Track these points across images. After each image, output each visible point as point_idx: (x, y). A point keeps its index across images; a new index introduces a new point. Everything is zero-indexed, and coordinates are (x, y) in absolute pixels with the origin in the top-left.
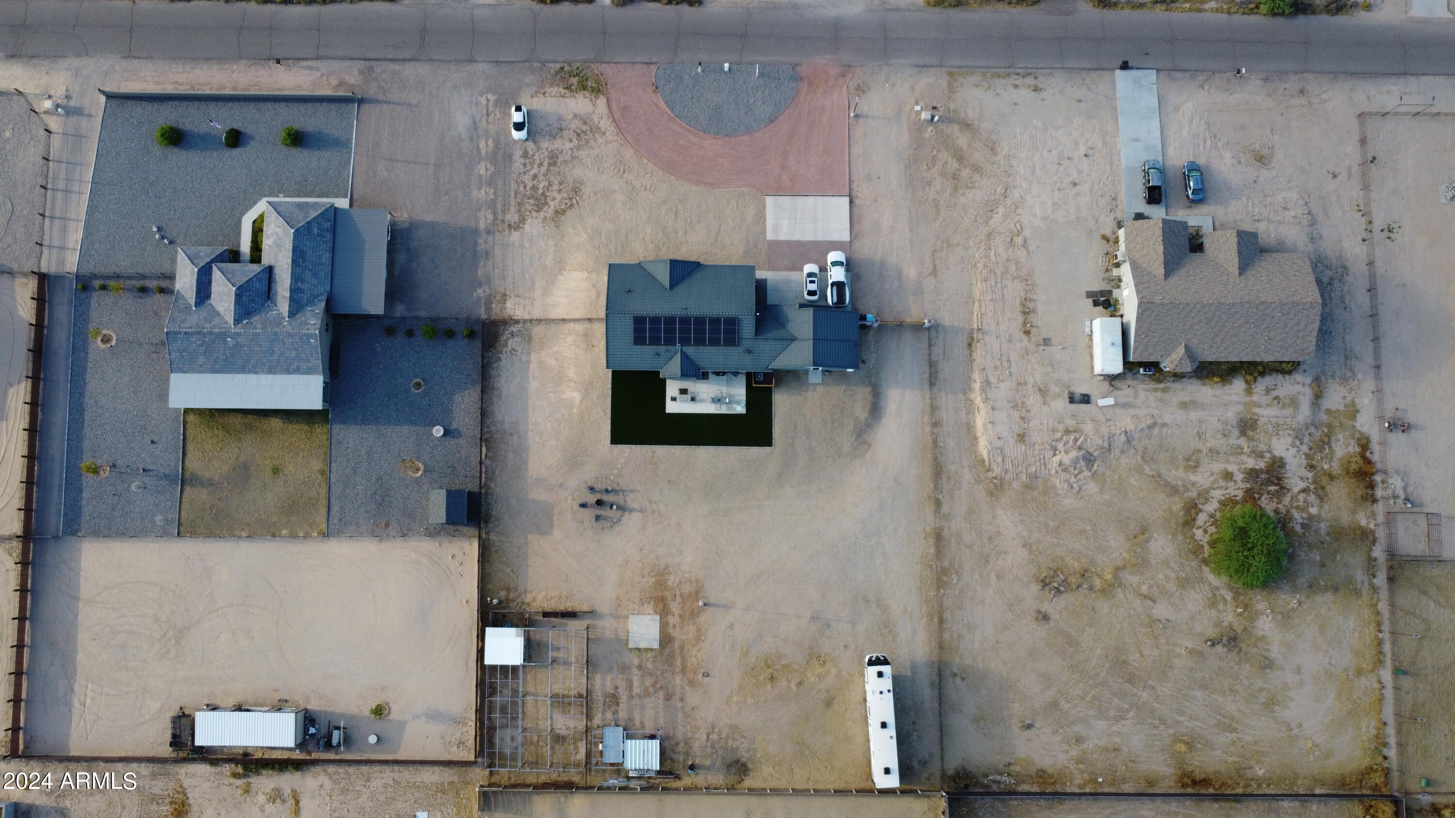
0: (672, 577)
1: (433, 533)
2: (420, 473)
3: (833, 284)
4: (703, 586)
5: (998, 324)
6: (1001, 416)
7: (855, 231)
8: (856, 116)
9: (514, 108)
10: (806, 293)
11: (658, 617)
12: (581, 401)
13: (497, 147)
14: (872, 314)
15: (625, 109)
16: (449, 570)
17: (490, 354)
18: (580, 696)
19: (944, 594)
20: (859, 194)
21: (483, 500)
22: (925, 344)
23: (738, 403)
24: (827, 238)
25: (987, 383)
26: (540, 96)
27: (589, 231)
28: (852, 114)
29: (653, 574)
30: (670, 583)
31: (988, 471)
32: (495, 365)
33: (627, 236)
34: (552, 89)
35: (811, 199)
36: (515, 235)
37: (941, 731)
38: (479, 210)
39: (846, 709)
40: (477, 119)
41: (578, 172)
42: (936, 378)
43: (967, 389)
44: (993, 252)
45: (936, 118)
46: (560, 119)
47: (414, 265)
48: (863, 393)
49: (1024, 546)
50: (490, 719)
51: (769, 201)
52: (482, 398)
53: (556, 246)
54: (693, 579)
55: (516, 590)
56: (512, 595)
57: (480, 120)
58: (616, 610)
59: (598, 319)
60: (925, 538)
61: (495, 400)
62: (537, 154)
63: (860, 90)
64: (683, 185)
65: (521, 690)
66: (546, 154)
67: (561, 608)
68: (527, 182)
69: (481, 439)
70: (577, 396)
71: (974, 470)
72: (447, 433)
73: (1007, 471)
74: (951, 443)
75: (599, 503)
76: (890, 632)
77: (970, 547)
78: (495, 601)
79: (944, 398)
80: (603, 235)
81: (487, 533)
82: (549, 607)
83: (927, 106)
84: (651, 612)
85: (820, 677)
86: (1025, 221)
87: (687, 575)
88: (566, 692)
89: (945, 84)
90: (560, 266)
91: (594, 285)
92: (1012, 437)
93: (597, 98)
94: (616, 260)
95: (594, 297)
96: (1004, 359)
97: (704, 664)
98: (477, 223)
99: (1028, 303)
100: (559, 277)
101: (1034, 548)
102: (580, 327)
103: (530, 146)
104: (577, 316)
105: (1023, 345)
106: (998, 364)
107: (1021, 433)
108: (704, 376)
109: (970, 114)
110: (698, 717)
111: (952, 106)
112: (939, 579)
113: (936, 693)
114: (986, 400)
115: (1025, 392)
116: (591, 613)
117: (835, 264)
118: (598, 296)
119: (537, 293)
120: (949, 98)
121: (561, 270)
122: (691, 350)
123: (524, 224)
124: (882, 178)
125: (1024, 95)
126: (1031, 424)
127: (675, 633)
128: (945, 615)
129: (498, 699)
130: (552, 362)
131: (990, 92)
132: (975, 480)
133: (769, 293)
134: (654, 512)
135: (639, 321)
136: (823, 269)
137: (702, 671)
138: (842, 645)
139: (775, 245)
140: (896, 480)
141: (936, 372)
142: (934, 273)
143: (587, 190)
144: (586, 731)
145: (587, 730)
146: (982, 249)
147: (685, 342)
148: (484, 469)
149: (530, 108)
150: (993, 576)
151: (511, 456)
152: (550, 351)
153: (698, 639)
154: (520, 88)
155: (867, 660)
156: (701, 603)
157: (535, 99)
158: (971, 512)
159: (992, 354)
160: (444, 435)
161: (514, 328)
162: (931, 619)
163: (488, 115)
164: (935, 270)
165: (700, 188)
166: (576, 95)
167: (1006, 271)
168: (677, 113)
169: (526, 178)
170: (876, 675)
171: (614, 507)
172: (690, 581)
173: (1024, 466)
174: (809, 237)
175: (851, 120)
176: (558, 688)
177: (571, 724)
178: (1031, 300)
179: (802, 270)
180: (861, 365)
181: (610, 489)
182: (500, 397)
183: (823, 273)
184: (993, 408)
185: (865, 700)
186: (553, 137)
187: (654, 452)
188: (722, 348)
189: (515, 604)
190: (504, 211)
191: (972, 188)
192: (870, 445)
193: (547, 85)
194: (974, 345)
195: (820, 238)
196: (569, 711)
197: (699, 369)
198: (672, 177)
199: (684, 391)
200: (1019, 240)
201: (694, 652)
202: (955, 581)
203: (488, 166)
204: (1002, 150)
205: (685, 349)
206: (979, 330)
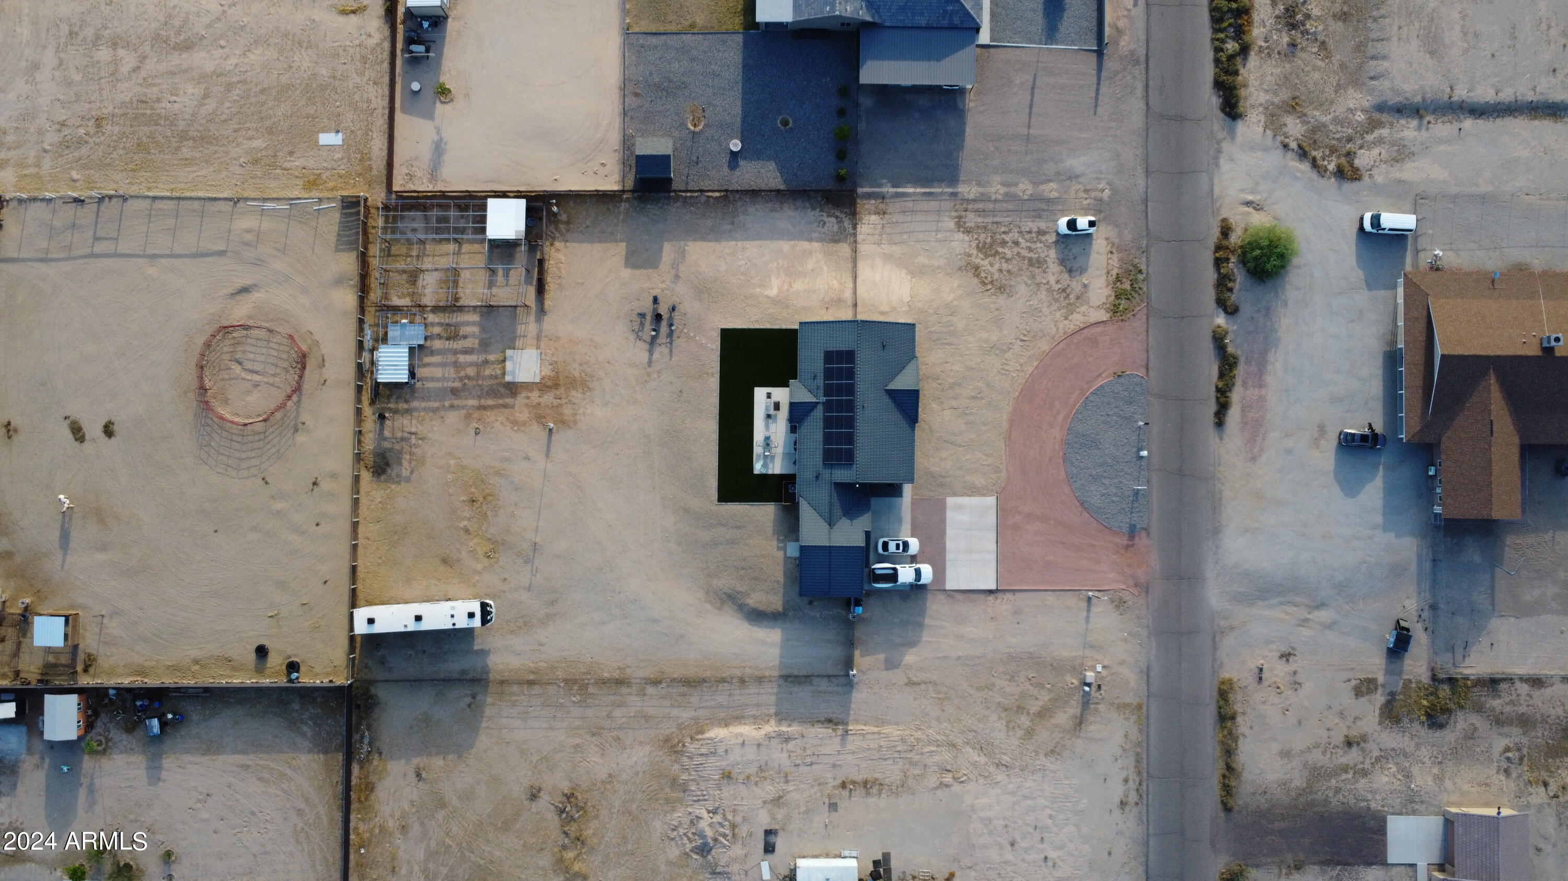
0: (579, 395)
1: (627, 142)
2: (692, 128)
3: (895, 569)
4: (570, 428)
5: (854, 753)
6: (751, 754)
7: (958, 596)
8: (1089, 599)
9: (1092, 218)
10: (886, 539)
11: (537, 380)
12: (768, 297)
13: (1049, 201)
14: (863, 612)
15: (1094, 341)
16: (590, 160)
17: (820, 199)
18: (457, 299)
19: (559, 686)
20: (999, 601)
21: (662, 194)
22: (830, 672)
23: (765, 465)
24: (948, 564)
25: (787, 740)
26: (1109, 248)
27: (955, 303)
28: (1090, 594)
29: (583, 374)
30: (574, 393)
31: (692, 738)
32: (807, 205)
33: (950, 344)
34: (1116, 260)
35: (993, 547)
36: (951, 224)
37: (415, 681)
38: (979, 184)
39: (439, 580)
40: (1081, 180)
41: (1022, 290)
42: (792, 682)
43: (781, 717)
44: (934, 749)
45: (1087, 689)
46: (1083, 270)
47: (916, 115)
48: (776, 602)
49: (610, 776)
50: (432, 206)
51: (991, 501)
52: (771, 191)
53: (939, 267)
54: (578, 417)
55: (568, 231)
56: (562, 227)
57: (1081, 183)
58: (546, 336)
59: (855, 314)
60: (619, 668)
61: (770, 205)
62: (1042, 245)
63: (1119, 604)
64: (1008, 405)
65: (465, 237)
66: (1043, 255)
67: (549, 279)
68: (1011, 235)
69: (726, 191)
70: (773, 292)
71: (693, 722)
72: (734, 155)
73: (690, 758)
74: (722, 699)
75: (658, 317)
76: (520, 628)
77: (609, 716)
78: (555, 209)
79: (771, 691)
80: (951, 318)
81: (627, 200)
82: (550, 265)
83: (1103, 678)
84: (543, 373)
85: (473, 552)
86: (969, 787)
87: (581, 411)
88: (461, 284)
89: (1128, 700)
90: (917, 272)
91: (894, 308)
92: (728, 765)
93: (1107, 310)
94: (920, 334)
95: (882, 309)
96: (814, 759)
97: (488, 429)
98: (964, 182)
99: (877, 787)
100: (904, 271)
101: (609, 787)
102: (848, 294)
103: (1052, 238)
104: (860, 291)
105: (831, 780)
106: (809, 752)
107: (732, 776)
108: (793, 429)
109: (1092, 728)
110: (434, 423)
111: (1102, 707)
112: (575, 682)
113: (456, 676)
114: (769, 737)
115: (777, 780)
116: (541, 311)
117: (918, 572)
118: (882, 313)
119: (886, 248)
120: (1112, 704)
121: (912, 274)
122: (819, 413)
123: (963, 232)
124: (1017, 626)
125: (1117, 791)
126: (742, 787)
127: (520, 400)
128: (536, 687)
129: (452, 213)
130: (811, 264)
131: (1119, 751)
132: (683, 723)
133: (888, 499)
134: (649, 375)
135: (849, 356)
136: (913, 559)
137: (481, 427)
138: (506, 576)
139: (941, 507)
140: (682, 636)
141: (800, 684)
142: (911, 683)
143: (1001, 300)
144: (420, 306)
145: (422, 308)
146: (938, 737)
147: (828, 406)
148: (696, 194)
149: (1094, 237)
150: (578, 741)
151: (709, 223)
152: (823, 262)
153: (515, 423)
154: (1117, 226)
155: (488, 601)
156: (552, 425)
157: (1105, 243)
158: (647, 718)
159: (820, 745)
160: (732, 152)
161: (847, 224)
162: (532, 672)
163: (1086, 191)
164: (914, 684)
165: (1005, 425)
166: (1110, 287)
167: (914, 764)
168: (1091, 398)
169: (1014, 235)
170: (471, 611)
171: (654, 333)
172: (575, 414)
173: (697, 777)
174: (950, 545)
175: (1084, 593)
176: (465, 275)
177: (428, 291)
178: (880, 791)
179: (913, 536)
180: (806, 600)
181: (673, 328)
182: (773, 210)
183: (909, 559)
184: (759, 745)
185: (449, 600)
186: (1062, 262)
187: (712, 375)
188: (821, 447)
189: (554, 230)
190: (977, 211)
191: (1007, 727)
192: (719, 609)
193: (1120, 255)
194: (830, 725)
195: (949, 556)
196: (442, 288)
197: (799, 422)
198: (1017, 394)
199: (777, 406)
200: (948, 779)
201: (501, 418)
202: (574, 699)
203: (1029, 192)
204: (1051, 763)
205: (820, 408)
206: (847, 731)
